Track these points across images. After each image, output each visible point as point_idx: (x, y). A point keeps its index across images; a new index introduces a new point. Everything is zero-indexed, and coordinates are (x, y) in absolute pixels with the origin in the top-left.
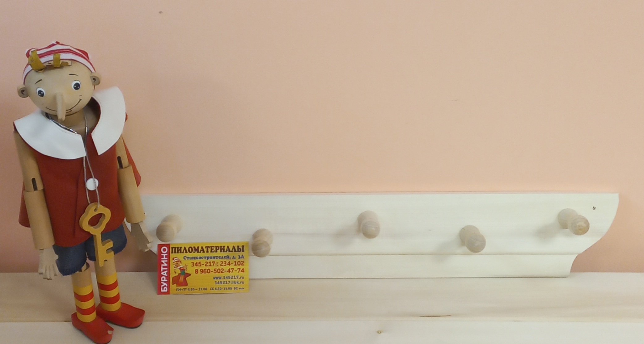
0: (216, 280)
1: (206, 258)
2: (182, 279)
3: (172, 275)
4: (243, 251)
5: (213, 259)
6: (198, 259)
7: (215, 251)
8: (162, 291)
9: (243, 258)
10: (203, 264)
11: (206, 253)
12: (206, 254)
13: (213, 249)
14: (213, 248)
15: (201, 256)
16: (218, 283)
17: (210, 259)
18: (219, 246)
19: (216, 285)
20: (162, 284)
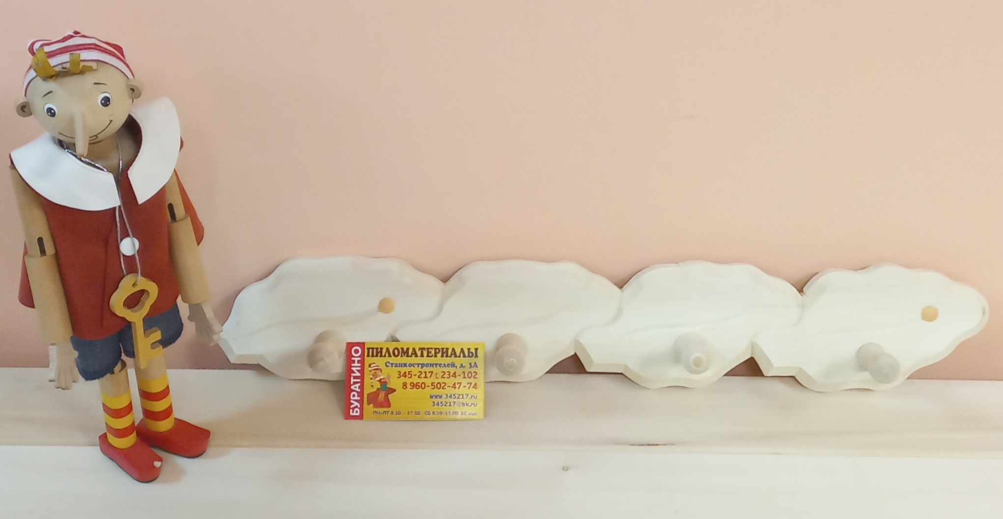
0: (434, 399)
1: (420, 366)
2: (382, 396)
3: (368, 390)
4: (476, 356)
5: (430, 367)
6: (407, 366)
7: (434, 355)
8: (352, 414)
9: (477, 367)
10: (415, 375)
11: (419, 358)
12: (419, 360)
13: (431, 352)
14: (430, 350)
15: (412, 363)
16: (438, 404)
17: (425, 367)
18: (440, 348)
19: (433, 407)
20: (352, 404)
